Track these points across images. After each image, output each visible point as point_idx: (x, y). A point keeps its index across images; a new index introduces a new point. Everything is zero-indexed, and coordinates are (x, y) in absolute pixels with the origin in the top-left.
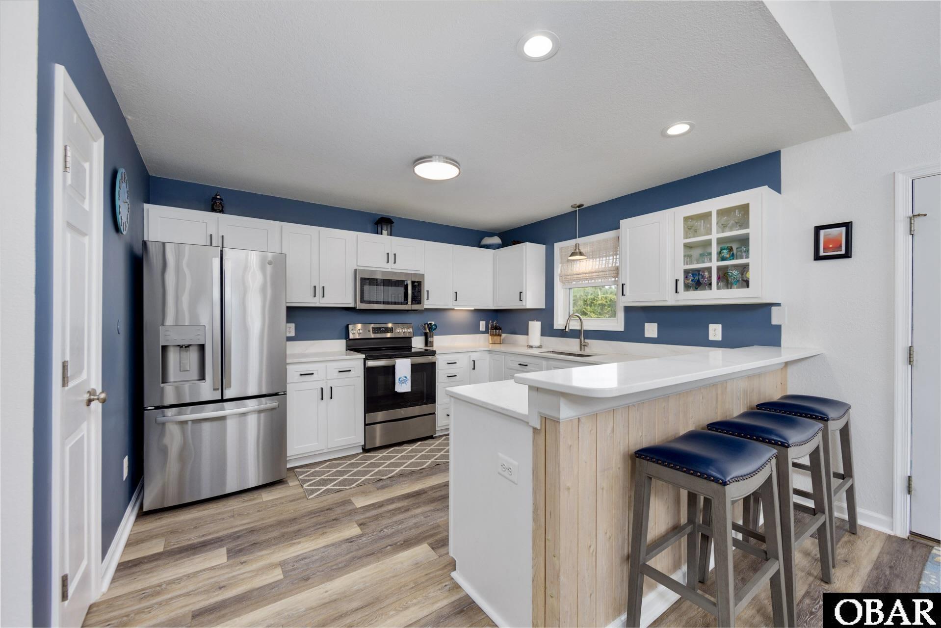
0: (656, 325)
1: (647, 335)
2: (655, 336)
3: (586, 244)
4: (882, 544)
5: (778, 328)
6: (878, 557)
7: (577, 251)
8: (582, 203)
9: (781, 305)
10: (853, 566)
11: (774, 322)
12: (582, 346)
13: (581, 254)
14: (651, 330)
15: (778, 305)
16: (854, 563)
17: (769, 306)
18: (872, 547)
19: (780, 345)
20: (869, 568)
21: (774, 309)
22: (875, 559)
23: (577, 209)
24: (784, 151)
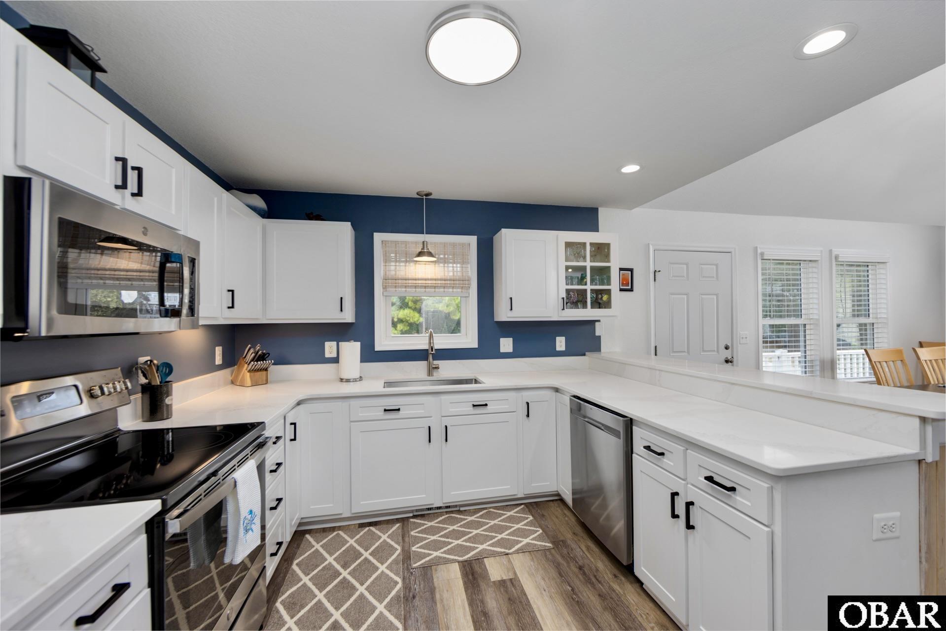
0: (511, 339)
1: (502, 350)
2: (511, 350)
3: (435, 244)
7: (425, 250)
8: (430, 191)
11: (597, 333)
12: (432, 370)
13: (430, 254)
14: (506, 344)
15: (599, 321)
17: (594, 322)
19: (600, 351)
21: (597, 324)
23: (424, 197)
24: (600, 209)
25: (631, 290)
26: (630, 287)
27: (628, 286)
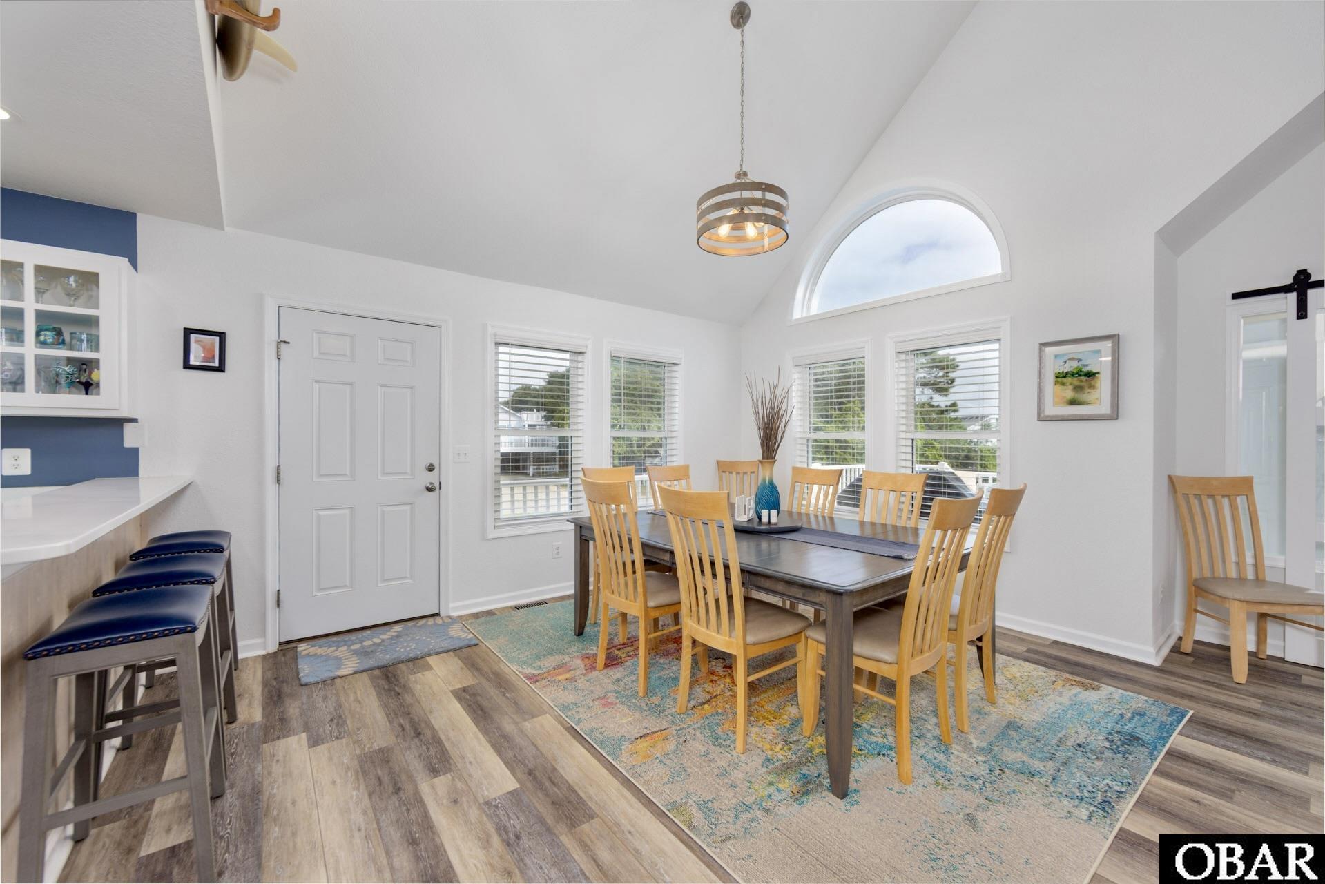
4: (261, 666)
5: (135, 451)
6: (263, 677)
9: (139, 420)
10: (247, 696)
11: (128, 443)
15: (133, 421)
16: (246, 693)
17: (120, 421)
18: (255, 672)
19: (136, 477)
20: (260, 689)
21: (127, 426)
22: (261, 680)
24: (139, 215)
25: (221, 368)
26: (216, 364)
27: (214, 362)
